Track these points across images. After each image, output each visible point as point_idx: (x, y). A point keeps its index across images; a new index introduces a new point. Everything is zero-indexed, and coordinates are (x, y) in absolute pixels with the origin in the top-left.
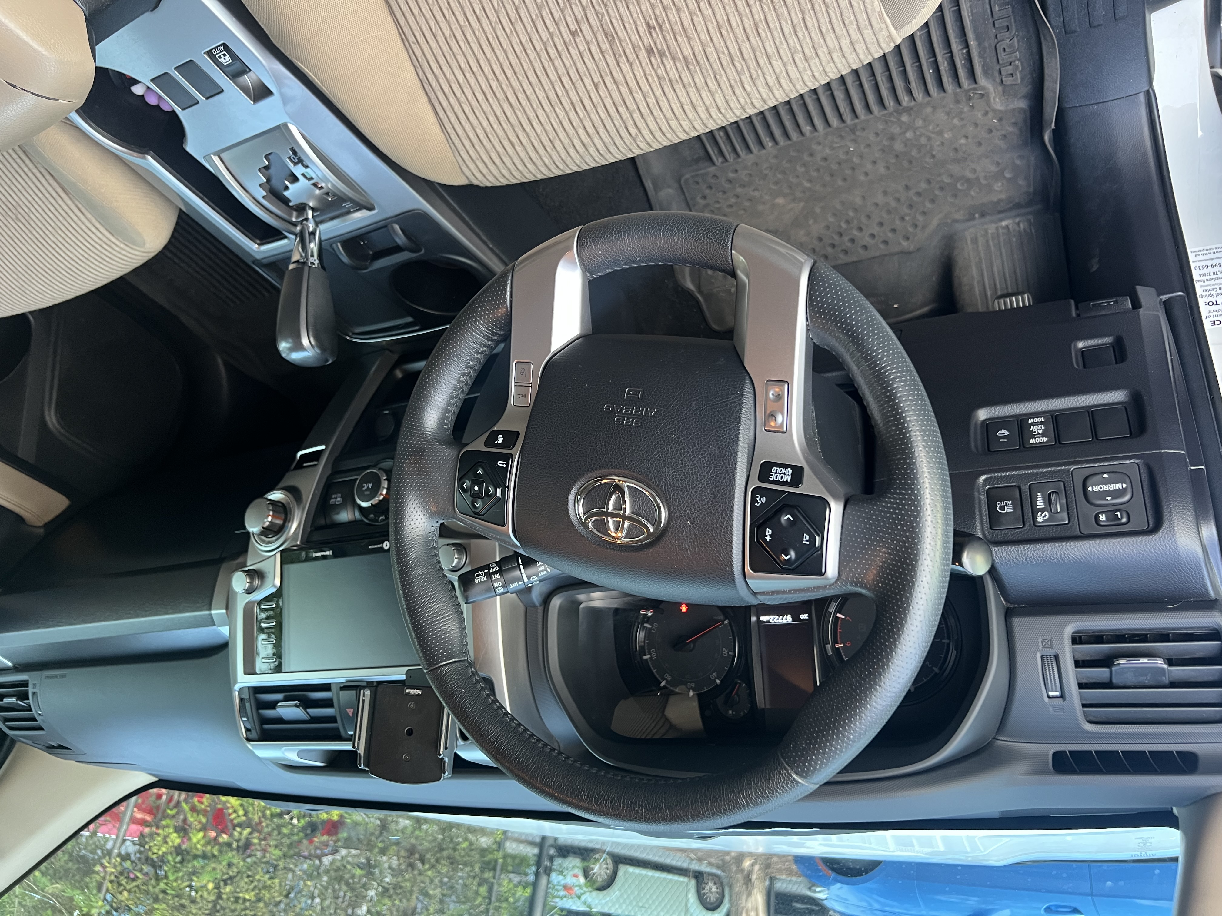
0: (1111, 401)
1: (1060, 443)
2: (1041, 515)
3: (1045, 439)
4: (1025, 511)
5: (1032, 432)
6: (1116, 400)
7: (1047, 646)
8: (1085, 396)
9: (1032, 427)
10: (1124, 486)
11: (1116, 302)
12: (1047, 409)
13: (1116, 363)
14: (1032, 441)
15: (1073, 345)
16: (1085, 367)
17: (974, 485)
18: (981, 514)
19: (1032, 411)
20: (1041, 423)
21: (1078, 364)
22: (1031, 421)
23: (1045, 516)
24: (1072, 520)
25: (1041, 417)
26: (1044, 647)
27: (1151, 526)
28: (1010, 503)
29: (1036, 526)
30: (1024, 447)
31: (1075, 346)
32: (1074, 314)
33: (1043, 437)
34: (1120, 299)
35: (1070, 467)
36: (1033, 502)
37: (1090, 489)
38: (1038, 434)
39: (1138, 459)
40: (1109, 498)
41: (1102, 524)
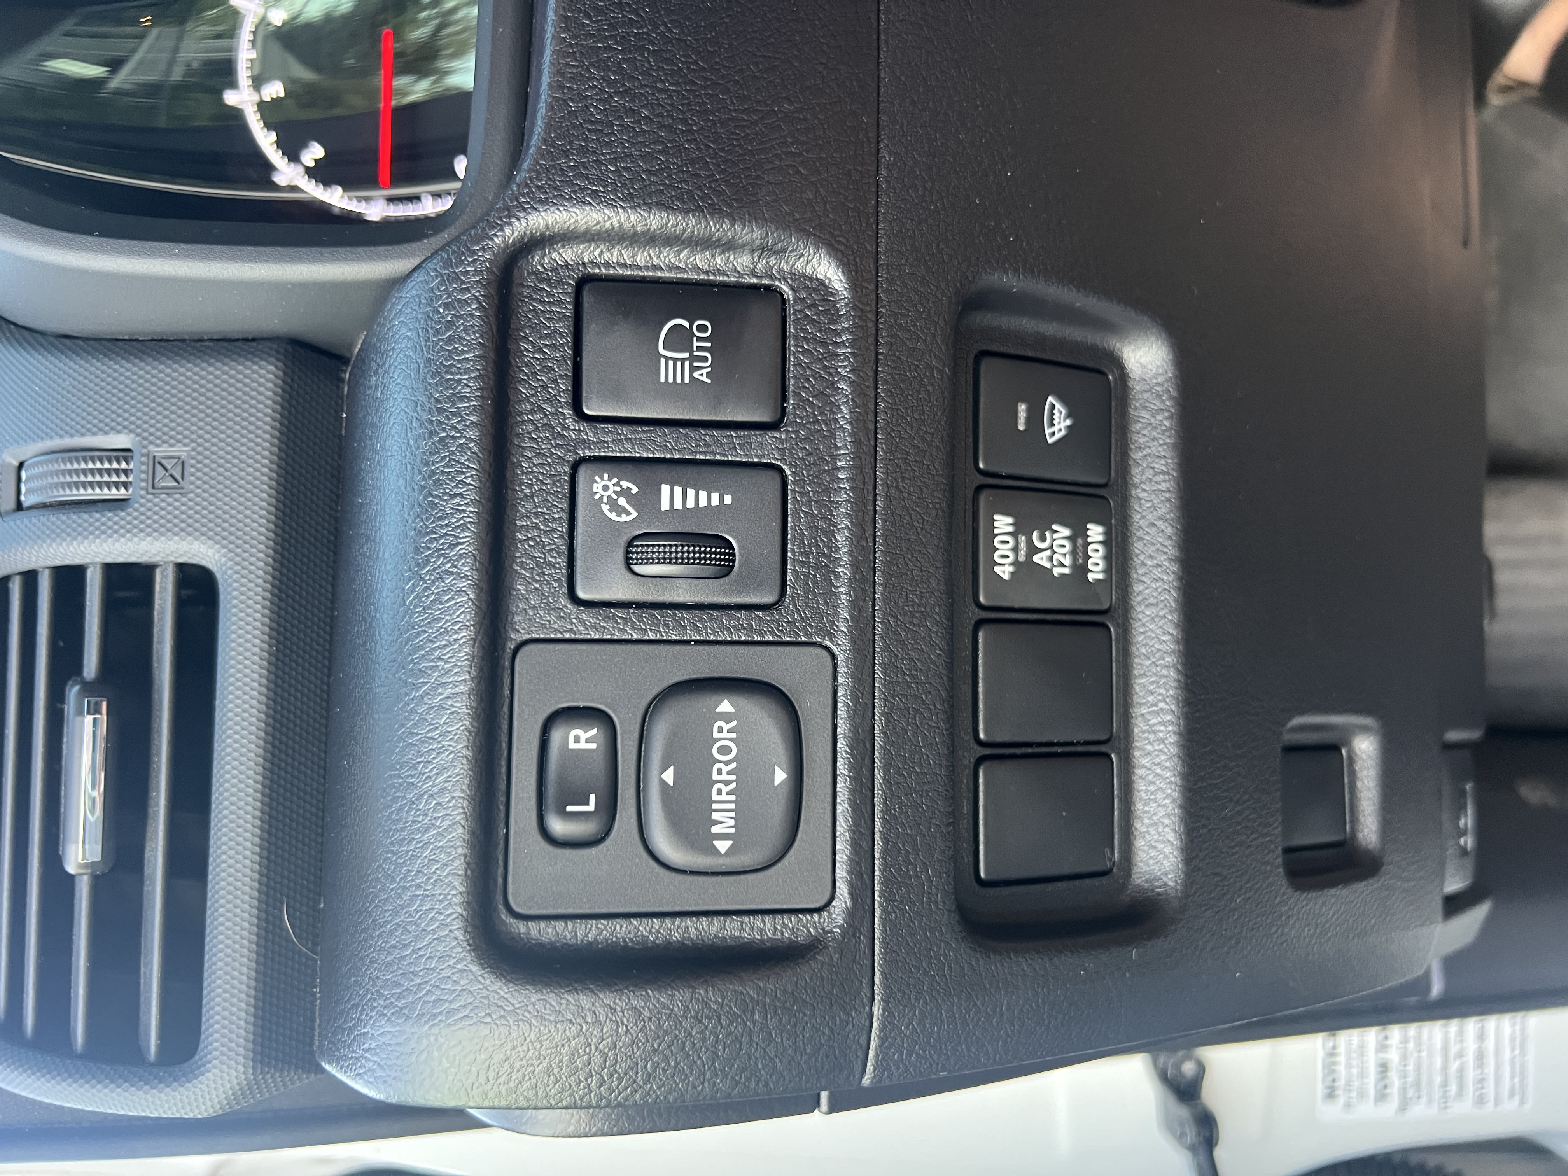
0: (1140, 826)
1: (980, 623)
2: (625, 493)
3: (1004, 571)
4: (658, 435)
5: (1045, 528)
6: (1140, 843)
7: (160, 471)
8: (1172, 739)
9: (1066, 532)
10: (723, 846)
11: (1464, 852)
12: (1136, 600)
13: (1288, 851)
14: (1003, 523)
15: (1368, 721)
16: (1291, 749)
17: (804, 233)
18: (649, 239)
19: (1137, 547)
20: (1081, 569)
21: (1302, 728)
22: (1095, 532)
23: (614, 506)
24: (586, 616)
25: (1108, 571)
26: (156, 462)
27: (521, 927)
28: (702, 375)
29: (575, 467)
30: (980, 488)
31: (1365, 729)
32: (1454, 736)
33: (1016, 563)
34: (1469, 864)
35: (842, 640)
36: (691, 471)
37: (726, 706)
38: (1033, 550)
39: (851, 914)
40: (669, 776)
41: (556, 736)
